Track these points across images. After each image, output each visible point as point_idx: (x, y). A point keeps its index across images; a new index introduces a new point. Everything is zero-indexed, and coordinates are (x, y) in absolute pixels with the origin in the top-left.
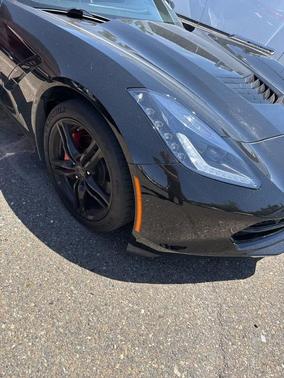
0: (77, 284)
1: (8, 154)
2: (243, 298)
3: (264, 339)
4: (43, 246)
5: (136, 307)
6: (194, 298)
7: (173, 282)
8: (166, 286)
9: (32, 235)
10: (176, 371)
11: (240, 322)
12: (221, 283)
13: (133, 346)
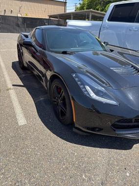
0: (54, 141)
1: (41, 99)
2: (122, 157)
3: (128, 174)
4: (46, 128)
5: (73, 152)
6: (99, 153)
7: (91, 146)
8: (87, 147)
9: (43, 124)
10: (84, 176)
11: (117, 166)
12: (113, 150)
13: (69, 164)
